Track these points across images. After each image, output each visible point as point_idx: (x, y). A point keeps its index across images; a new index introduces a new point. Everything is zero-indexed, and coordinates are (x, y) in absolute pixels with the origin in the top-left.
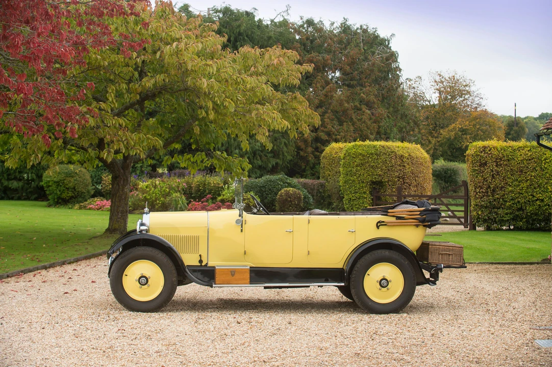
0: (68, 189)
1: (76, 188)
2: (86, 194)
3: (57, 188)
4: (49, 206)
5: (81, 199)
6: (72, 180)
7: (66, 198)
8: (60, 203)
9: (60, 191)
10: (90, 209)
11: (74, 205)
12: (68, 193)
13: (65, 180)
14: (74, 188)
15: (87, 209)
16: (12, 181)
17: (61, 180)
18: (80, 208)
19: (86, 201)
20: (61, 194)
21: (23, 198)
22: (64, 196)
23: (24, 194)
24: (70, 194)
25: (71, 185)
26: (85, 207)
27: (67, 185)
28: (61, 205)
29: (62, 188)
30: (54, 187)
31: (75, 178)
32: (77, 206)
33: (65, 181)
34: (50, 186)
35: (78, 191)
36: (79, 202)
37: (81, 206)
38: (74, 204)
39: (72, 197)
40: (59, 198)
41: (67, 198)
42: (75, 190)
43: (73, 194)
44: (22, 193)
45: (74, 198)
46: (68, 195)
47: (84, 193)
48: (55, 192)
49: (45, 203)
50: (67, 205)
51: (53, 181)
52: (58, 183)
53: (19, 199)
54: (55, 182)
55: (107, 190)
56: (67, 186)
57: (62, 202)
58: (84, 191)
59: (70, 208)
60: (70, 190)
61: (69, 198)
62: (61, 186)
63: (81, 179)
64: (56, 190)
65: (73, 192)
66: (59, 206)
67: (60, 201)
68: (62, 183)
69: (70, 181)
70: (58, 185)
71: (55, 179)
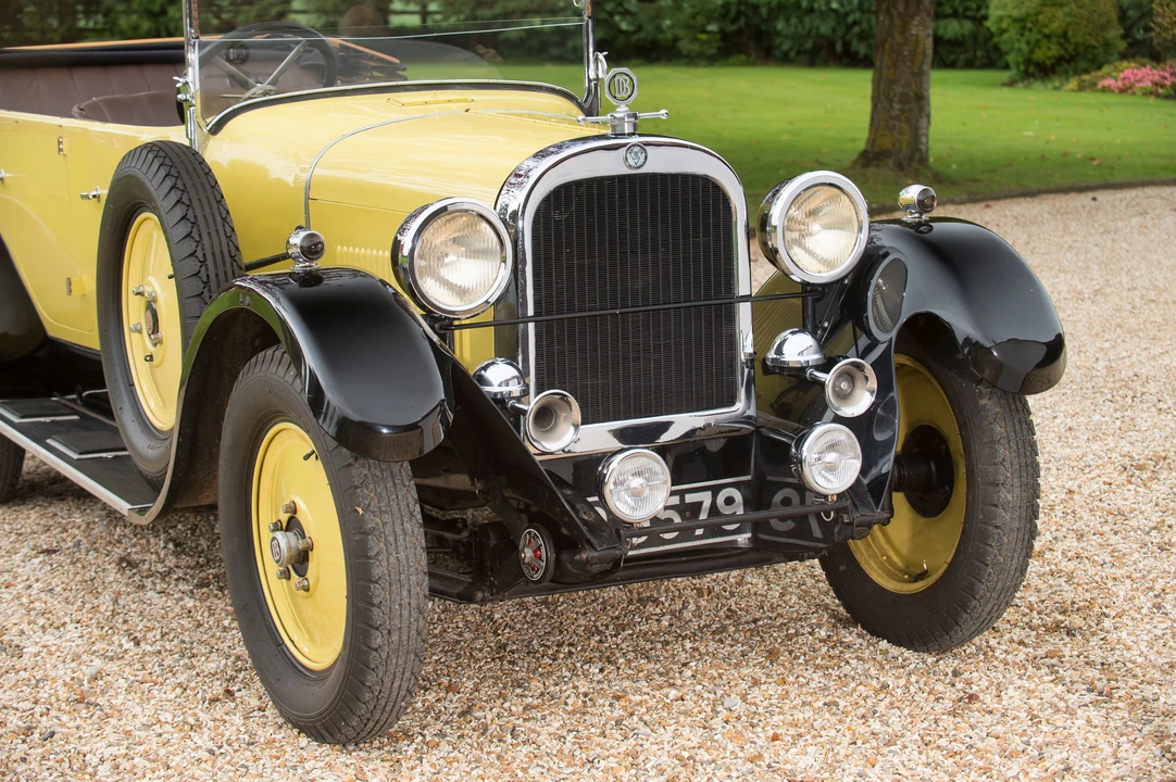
0: (1048, 37)
1: (1070, 34)
2: (1101, 50)
3: (1022, 35)
4: (1011, 83)
5: (1083, 65)
6: (1060, 13)
7: (1044, 62)
8: (1033, 75)
9: (1028, 43)
10: (1105, 90)
11: (1067, 79)
12: (1049, 49)
13: (1038, 14)
14: (1065, 35)
15: (1098, 91)
17: (1028, 15)
18: (1081, 88)
19: (1099, 67)
20: (1032, 51)
22: (1039, 55)
24: (1055, 51)
25: (1055, 26)
26: (1093, 86)
27: (1046, 26)
28: (1037, 79)
29: (1034, 36)
30: (1012, 33)
31: (1066, 9)
32: (1073, 83)
33: (1041, 18)
34: (1005, 31)
35: (1077, 44)
36: (1077, 72)
37: (1083, 81)
38: (1066, 76)
39: (1060, 60)
40: (1028, 62)
41: (1048, 62)
42: (1068, 41)
43: (1063, 52)
44: (975, 52)
45: (1068, 62)
46: (1050, 54)
47: (1094, 47)
48: (1017, 45)
49: (1004, 76)
50: (1050, 79)
51: (1010, 17)
52: (1022, 23)
54: (1015, 20)
55: (1165, 40)
56: (1046, 31)
57: (1039, 71)
58: (1093, 42)
59: (1056, 89)
60: (1054, 40)
61: (1053, 61)
62: (1030, 30)
63: (1083, 12)
64: (1018, 40)
65: (1061, 45)
66: (1030, 83)
67: (1032, 69)
68: (1032, 22)
69: (1054, 16)
70: (1024, 28)
71: (1015, 13)
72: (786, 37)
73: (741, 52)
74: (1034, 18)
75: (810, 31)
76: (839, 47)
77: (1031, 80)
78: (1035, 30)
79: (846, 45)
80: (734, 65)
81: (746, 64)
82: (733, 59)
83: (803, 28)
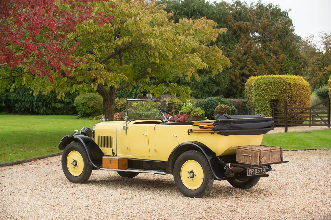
0: (89, 107)
1: (94, 107)
2: (101, 110)
3: (83, 107)
4: (79, 118)
5: (97, 114)
6: (92, 102)
7: (88, 113)
8: (85, 116)
9: (85, 109)
11: (94, 117)
12: (90, 110)
13: (87, 102)
14: (93, 107)
16: (57, 104)
17: (85, 103)
18: (97, 119)
19: (101, 114)
20: (85, 111)
21: (64, 114)
22: (87, 112)
23: (65, 111)
24: (91, 111)
25: (91, 105)
27: (89, 105)
28: (86, 117)
29: (86, 107)
30: (81, 106)
31: (94, 101)
32: (95, 118)
33: (88, 103)
34: (78, 106)
35: (96, 109)
36: (96, 116)
37: (98, 118)
39: (92, 113)
40: (84, 113)
41: (89, 113)
42: (94, 108)
43: (93, 111)
45: (94, 113)
46: (90, 111)
47: (100, 110)
48: (82, 110)
49: (77, 117)
50: (89, 117)
51: (80, 103)
52: (83, 104)
53: (62, 114)
54: (81, 104)
58: (100, 109)
59: (91, 119)
60: (91, 108)
61: (90, 113)
62: (85, 106)
63: (97, 102)
64: (82, 108)
66: (84, 118)
67: (85, 115)
69: (91, 103)
70: (83, 106)
71: (81, 102)
72: (17, 107)
73: (4, 111)
74: (86, 103)
75: (24, 106)
76: (31, 110)
78: (86, 106)
79: (32, 109)
80: (3, 114)
81: (6, 114)
82: (3, 113)
83: (22, 105)
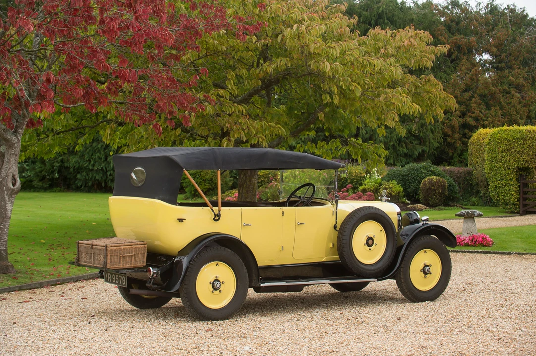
0: (205, 181)
1: (213, 179)
4: (187, 199)
8: (197, 196)
12: (205, 185)
14: (211, 180)
17: (197, 172)
24: (207, 186)
25: (207, 177)
27: (204, 177)
28: (198, 198)
29: (199, 180)
33: (202, 173)
34: (186, 178)
38: (211, 196)
39: (209, 190)
42: (212, 182)
43: (210, 187)
45: (212, 191)
46: (205, 187)
49: (182, 196)
52: (194, 175)
60: (207, 182)
61: (206, 190)
62: (197, 178)
65: (210, 184)
68: (198, 175)
69: (207, 172)
72: (80, 180)
73: (58, 187)
75: (91, 178)
76: (103, 185)
77: (196, 198)
78: (199, 178)
79: (106, 184)
80: (55, 192)
81: (60, 191)
82: (55, 189)
83: (89, 177)
